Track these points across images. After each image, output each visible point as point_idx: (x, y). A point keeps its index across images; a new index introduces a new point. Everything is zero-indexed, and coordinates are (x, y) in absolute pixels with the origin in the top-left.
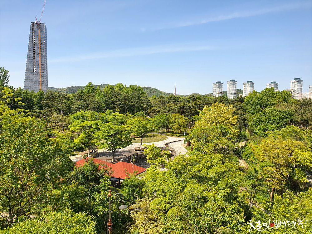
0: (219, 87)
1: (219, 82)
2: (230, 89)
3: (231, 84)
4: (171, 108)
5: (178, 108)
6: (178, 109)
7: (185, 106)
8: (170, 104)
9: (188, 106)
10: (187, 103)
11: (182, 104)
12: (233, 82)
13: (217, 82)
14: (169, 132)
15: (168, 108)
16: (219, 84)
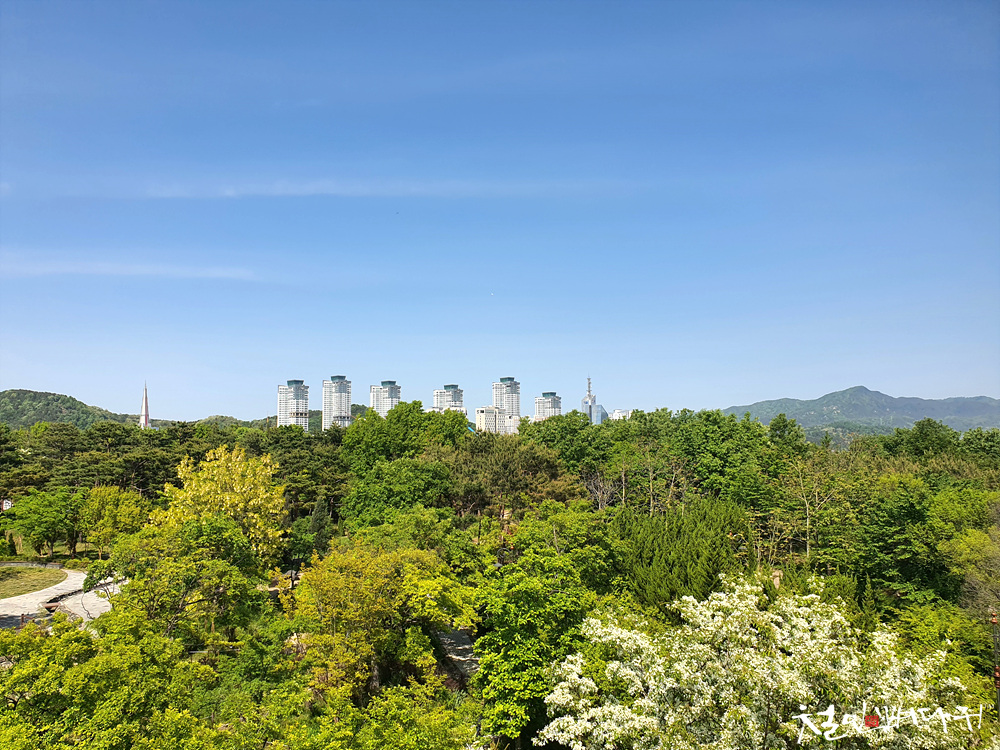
0: (297, 397)
1: (296, 382)
2: (331, 403)
3: (334, 390)
4: (92, 467)
5: (121, 467)
6: (120, 470)
7: (147, 460)
8: (92, 452)
9: (159, 461)
10: (157, 450)
11: (137, 453)
12: (341, 381)
13: (290, 383)
14: (76, 555)
15: (83, 467)
16: (297, 389)
